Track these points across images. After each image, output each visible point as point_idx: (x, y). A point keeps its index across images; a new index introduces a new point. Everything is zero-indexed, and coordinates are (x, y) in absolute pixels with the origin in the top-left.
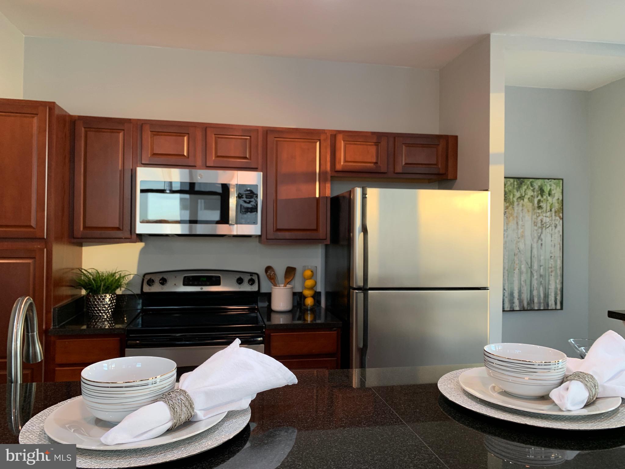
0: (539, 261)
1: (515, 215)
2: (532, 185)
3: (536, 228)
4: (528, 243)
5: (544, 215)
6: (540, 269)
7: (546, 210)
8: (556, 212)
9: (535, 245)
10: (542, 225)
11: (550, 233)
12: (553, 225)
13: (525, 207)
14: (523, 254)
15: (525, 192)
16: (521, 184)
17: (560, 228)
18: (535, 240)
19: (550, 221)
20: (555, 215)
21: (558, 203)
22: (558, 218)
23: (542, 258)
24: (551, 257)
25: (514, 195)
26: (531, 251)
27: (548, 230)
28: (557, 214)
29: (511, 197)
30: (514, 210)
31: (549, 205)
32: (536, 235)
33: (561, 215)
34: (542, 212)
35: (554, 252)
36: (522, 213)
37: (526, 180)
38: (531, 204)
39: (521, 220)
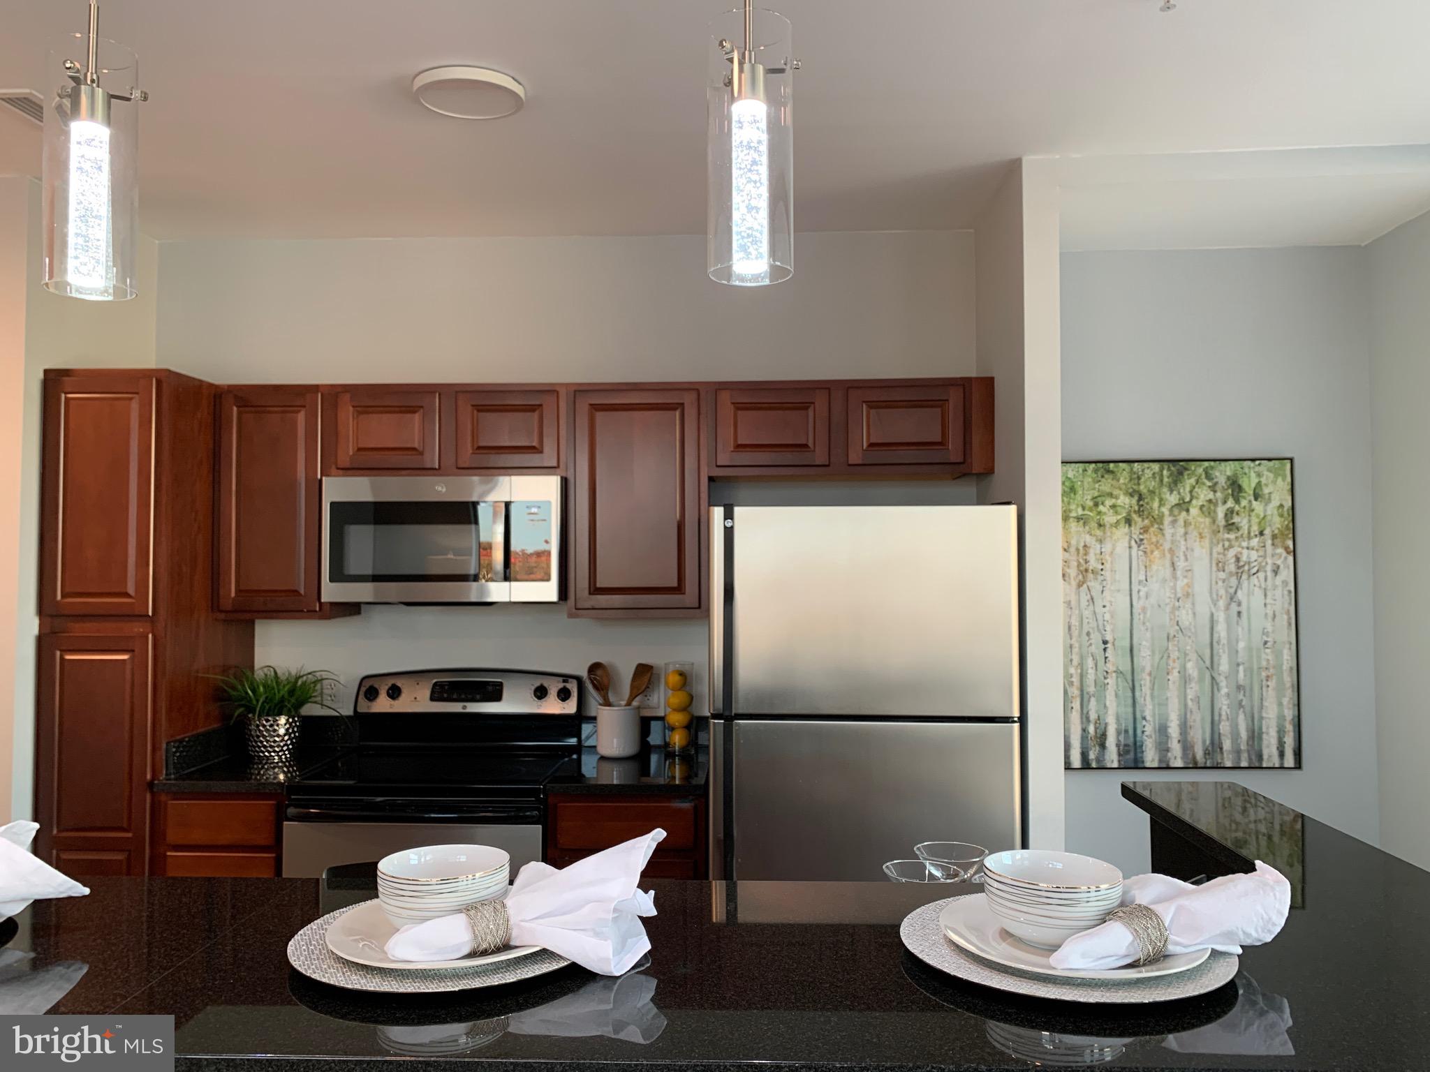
0: (1234, 652)
1: (1167, 546)
2: (1208, 477)
3: (1222, 575)
4: (1204, 609)
5: (1245, 544)
6: (1238, 671)
7: (1249, 533)
8: (1274, 537)
9: (1221, 617)
10: (1239, 568)
11: (1260, 587)
12: (1269, 568)
13: (1193, 526)
14: (1190, 637)
15: (1191, 492)
16: (1181, 473)
17: (1287, 574)
18: (1222, 603)
19: (1260, 559)
20: (1273, 544)
21: (1281, 516)
22: (1280, 550)
23: (1241, 645)
24: (1266, 643)
25: (1161, 500)
26: (1212, 629)
27: (1254, 580)
28: (1277, 541)
29: (1156, 504)
30: (1163, 535)
31: (1255, 520)
32: (1222, 592)
33: (1290, 543)
34: (1237, 538)
35: (1273, 632)
36: (1186, 540)
37: (1193, 466)
38: (1208, 520)
39: (1182, 558)
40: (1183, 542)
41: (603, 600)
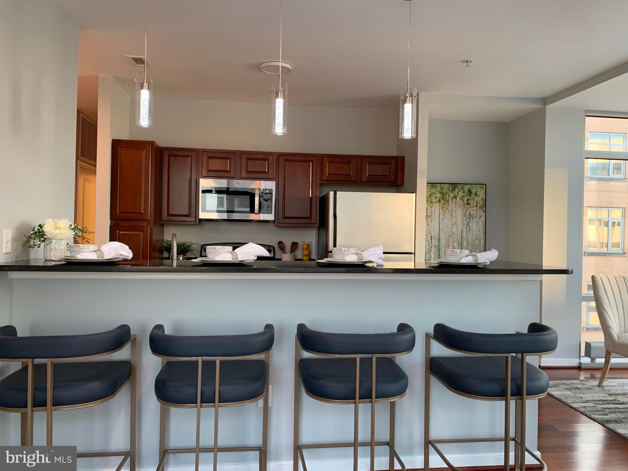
0: (468, 241)
1: (450, 209)
2: (463, 189)
3: (465, 218)
4: (460, 228)
5: (472, 209)
6: (469, 246)
7: (473, 206)
8: (480, 207)
9: (464, 230)
10: (470, 216)
11: (476, 222)
12: (478, 216)
13: (457, 204)
14: (455, 236)
15: (457, 193)
16: (455, 188)
17: (483, 218)
18: (465, 226)
19: (476, 214)
20: (480, 209)
21: (482, 201)
22: (482, 211)
23: (470, 239)
24: (477, 238)
25: (449, 195)
26: (462, 234)
27: (474, 219)
28: (481, 208)
29: (447, 197)
30: (449, 206)
31: (475, 202)
32: (465, 223)
33: (484, 209)
34: (470, 207)
35: (479, 235)
36: (455, 207)
37: (458, 185)
38: (462, 202)
39: (454, 213)
40: (454, 208)
41: (287, 221)
